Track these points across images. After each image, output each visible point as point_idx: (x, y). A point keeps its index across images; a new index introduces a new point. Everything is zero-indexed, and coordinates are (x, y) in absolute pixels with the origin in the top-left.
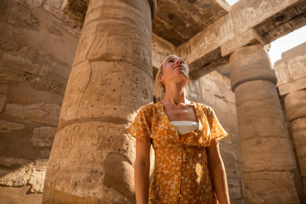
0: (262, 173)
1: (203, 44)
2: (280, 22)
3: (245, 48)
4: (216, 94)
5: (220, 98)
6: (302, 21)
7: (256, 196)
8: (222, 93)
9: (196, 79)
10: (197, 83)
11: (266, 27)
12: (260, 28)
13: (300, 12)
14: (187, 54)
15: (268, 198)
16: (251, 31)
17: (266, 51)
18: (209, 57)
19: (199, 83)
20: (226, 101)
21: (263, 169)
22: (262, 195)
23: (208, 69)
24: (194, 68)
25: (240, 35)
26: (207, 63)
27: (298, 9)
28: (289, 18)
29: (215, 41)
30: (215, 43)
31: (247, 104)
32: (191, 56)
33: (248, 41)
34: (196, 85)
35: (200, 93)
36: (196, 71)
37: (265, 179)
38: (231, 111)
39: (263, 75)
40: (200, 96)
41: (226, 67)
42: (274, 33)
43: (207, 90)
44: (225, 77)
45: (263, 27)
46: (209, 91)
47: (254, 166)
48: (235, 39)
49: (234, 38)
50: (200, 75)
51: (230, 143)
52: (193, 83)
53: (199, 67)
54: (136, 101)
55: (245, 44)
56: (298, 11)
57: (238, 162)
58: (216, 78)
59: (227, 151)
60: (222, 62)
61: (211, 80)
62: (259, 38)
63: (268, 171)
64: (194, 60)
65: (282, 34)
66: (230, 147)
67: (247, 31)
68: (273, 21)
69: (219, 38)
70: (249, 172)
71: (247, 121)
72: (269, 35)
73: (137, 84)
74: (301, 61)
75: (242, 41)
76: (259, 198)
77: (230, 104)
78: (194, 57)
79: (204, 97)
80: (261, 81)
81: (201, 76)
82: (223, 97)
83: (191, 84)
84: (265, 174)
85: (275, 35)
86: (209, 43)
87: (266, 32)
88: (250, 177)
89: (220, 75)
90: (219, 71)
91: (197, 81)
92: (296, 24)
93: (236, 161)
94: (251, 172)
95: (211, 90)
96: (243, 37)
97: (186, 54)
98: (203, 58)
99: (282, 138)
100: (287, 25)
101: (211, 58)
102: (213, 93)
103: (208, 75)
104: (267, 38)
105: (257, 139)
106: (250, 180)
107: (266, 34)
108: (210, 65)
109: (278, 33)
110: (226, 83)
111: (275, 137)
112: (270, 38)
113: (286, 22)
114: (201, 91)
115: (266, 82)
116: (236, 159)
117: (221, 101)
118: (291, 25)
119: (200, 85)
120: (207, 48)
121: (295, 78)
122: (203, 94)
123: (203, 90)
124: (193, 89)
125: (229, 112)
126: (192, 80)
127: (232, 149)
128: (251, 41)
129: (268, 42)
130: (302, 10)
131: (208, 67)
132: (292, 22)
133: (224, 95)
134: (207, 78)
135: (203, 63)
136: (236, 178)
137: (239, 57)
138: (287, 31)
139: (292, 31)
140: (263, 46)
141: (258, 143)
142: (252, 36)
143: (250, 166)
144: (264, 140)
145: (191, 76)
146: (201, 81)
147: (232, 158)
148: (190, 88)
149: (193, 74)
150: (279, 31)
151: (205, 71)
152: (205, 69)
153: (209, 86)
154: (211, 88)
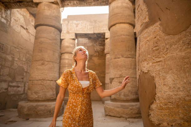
0: (40, 81)
3: (50, 4)
4: (22, 25)
5: (24, 29)
6: (82, 4)
7: (33, 93)
8: (27, 26)
9: (9, 9)
10: (9, 12)
15: (40, 95)
17: (61, 12)
19: (11, 13)
20: (28, 32)
21: (41, 79)
22: (37, 93)
23: (20, 5)
31: (42, 39)
34: (7, 14)
35: (9, 20)
36: (10, 2)
37: (41, 84)
38: (30, 40)
39: (56, 25)
40: (9, 22)
41: (34, 10)
43: (15, 20)
44: (31, 16)
46: (17, 21)
47: (37, 77)
50: (13, 7)
51: (24, 60)
52: (5, 10)
55: (50, 1)
57: (26, 72)
58: (25, 14)
59: (21, 65)
60: (32, 5)
61: (21, 14)
62: (59, 2)
63: (44, 80)
65: (71, 6)
66: (24, 62)
70: (32, 80)
71: (39, 50)
72: (65, 2)
74: (75, 24)
76: (35, 95)
77: (30, 35)
79: (11, 25)
80: (53, 29)
81: (13, 9)
82: (27, 29)
83: (3, 11)
84: (42, 82)
85: (68, 4)
88: (33, 83)
89: (28, 13)
90: (28, 10)
91: (9, 10)
92: (80, 4)
93: (25, 72)
94: (34, 80)
95: (19, 21)
99: (56, 63)
100: (75, 2)
102: (20, 24)
103: (18, 10)
104: (64, 4)
105: (42, 62)
106: (32, 84)
107: (63, 1)
108: (23, 3)
109: (70, 4)
110: (31, 20)
111: (52, 62)
112: (65, 4)
113: (75, 0)
114: (11, 19)
115: (56, 30)
116: (26, 70)
117: (25, 31)
118: (77, 3)
119: (10, 14)
121: (70, 32)
122: (12, 22)
123: (12, 19)
124: (4, 16)
125: (29, 40)
126: (5, 8)
127: (24, 64)
128: (54, 1)
129: (63, 6)
131: (21, 4)
133: (27, 28)
134: (18, 11)
136: (23, 82)
137: (44, 8)
138: (74, 5)
139: (76, 7)
140: (60, 8)
141: (43, 64)
143: (35, 77)
144: (46, 63)
145: (5, 5)
146: (12, 11)
147: (23, 69)
148: (2, 14)
149: (7, 3)
150: (70, 3)
151: (17, 6)
152: (18, 4)
153: (18, 18)
154: (19, 19)
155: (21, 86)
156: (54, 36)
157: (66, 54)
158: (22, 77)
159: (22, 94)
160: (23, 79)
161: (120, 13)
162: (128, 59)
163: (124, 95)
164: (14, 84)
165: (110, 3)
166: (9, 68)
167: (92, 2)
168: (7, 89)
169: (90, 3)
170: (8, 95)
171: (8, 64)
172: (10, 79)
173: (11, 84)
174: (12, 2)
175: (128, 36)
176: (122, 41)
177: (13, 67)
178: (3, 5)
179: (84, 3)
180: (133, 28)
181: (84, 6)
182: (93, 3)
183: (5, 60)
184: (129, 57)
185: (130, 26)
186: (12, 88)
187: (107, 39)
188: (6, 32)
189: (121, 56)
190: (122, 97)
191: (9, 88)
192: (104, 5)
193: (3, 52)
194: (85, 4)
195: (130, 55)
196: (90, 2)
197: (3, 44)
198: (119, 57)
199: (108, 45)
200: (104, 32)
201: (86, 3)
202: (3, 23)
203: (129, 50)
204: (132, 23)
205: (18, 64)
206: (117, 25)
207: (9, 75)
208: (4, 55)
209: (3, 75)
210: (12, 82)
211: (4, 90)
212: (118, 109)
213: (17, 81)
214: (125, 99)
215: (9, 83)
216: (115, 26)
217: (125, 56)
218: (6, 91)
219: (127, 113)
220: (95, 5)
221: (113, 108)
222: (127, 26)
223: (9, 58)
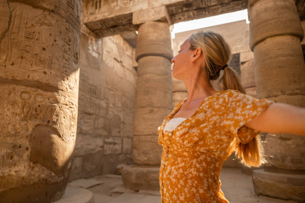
0: (149, 137)
1: (115, 4)
2: (187, 9)
3: (155, 23)
4: (115, 57)
5: (118, 62)
6: (202, 14)
7: (141, 154)
8: (121, 57)
9: (100, 38)
10: (100, 42)
11: (175, 9)
12: (171, 9)
13: (204, 6)
14: (96, 8)
15: (151, 156)
16: (163, 8)
17: (170, 31)
18: (119, 20)
19: (102, 42)
20: (123, 66)
21: (151, 133)
22: (147, 154)
23: (114, 31)
24: (101, 26)
25: (153, 8)
26: (115, 24)
27: (204, 3)
28: (194, 8)
29: (128, 6)
30: (128, 7)
31: (148, 76)
32: (100, 12)
33: (159, 17)
34: (98, 44)
35: (101, 53)
36: (102, 29)
37: (152, 142)
39: (165, 53)
40: (100, 56)
41: (130, 35)
42: (179, 16)
43: (108, 52)
44: (126, 42)
45: (173, 7)
46: (110, 53)
47: (144, 130)
48: (148, 11)
49: (147, 9)
50: (105, 34)
51: (120, 106)
52: (96, 41)
53: (106, 26)
54: (68, 66)
55: (156, 20)
56: (202, 4)
58: (118, 42)
59: (117, 113)
60: (129, 28)
61: (114, 43)
62: (168, 18)
63: (154, 135)
64: (104, 18)
65: (185, 20)
66: (119, 109)
67: (160, 7)
68: (182, 6)
69: (133, 4)
70: (139, 135)
71: (145, 91)
72: (175, 17)
73: (69, 45)
75: (153, 15)
76: (144, 157)
77: (125, 69)
78: (103, 14)
79: (104, 59)
80: (162, 58)
81: (105, 36)
82: (121, 62)
83: (94, 42)
84: (152, 138)
85: (180, 19)
86: (122, 5)
87: (174, 13)
88: (139, 139)
89: (122, 39)
90: (121, 35)
91: (100, 40)
92: (198, 15)
93: (122, 122)
94: (141, 135)
96: (156, 11)
97: (94, 7)
98: (112, 19)
99: (169, 109)
100: (191, 14)
101: (120, 21)
102: (113, 57)
103: (111, 37)
104: (173, 18)
105: (150, 108)
106: (139, 141)
107: (173, 15)
108: (117, 28)
109: (182, 18)
110: (125, 48)
111: (164, 108)
112: (175, 20)
113: (191, 11)
114: (102, 51)
115: (167, 60)
117: (119, 65)
118: (193, 14)
119: (102, 45)
120: (119, 10)
122: (104, 55)
123: (105, 52)
125: (124, 77)
126: (96, 38)
127: (121, 111)
128: (162, 18)
129: (173, 23)
130: (205, 5)
131: (115, 29)
132: (195, 12)
133: (122, 60)
134: (110, 39)
135: (111, 23)
136: (120, 137)
137: (148, 30)
138: (190, 18)
139: (192, 19)
140: (169, 26)
141: (151, 111)
142: (163, 14)
143: (141, 130)
144: (156, 110)
145: (95, 33)
146: (104, 41)
147: (120, 119)
148: (93, 46)
149: (98, 31)
150: (183, 16)
151: (110, 32)
152: (112, 30)
153: (110, 48)
154: (112, 50)
155: (118, 143)
156: (164, 68)
157: (176, 93)
158: (118, 130)
159: (120, 154)
160: (119, 132)
161: (273, 19)
162: (295, 96)
163: (293, 161)
164: (110, 140)
165: (252, 5)
166: (104, 117)
167: (218, 8)
168: (102, 147)
169: (215, 11)
170: (104, 155)
171: (102, 112)
172: (105, 133)
173: (107, 140)
174: (105, 28)
175: (292, 56)
176: (279, 67)
177: (107, 116)
178: (92, 33)
179: (206, 11)
180: (299, 40)
181: (205, 16)
182: (220, 10)
183: (99, 107)
184: (297, 94)
185: (293, 39)
186: (108, 145)
187: (243, 63)
188: (99, 69)
189: (280, 93)
190: (288, 164)
191: (105, 145)
192: (240, 9)
193: (97, 96)
194: (207, 13)
195: (297, 89)
196: (215, 9)
197: (96, 87)
198: (275, 93)
199: (246, 74)
200: (238, 52)
201: (209, 12)
202: (94, 58)
203: (295, 82)
204: (298, 32)
205: (113, 112)
206: (269, 41)
207: (104, 128)
208: (97, 101)
209: (97, 128)
210: (108, 137)
211: (100, 149)
212: (282, 186)
213: (113, 135)
214: (293, 168)
215: (104, 139)
216: (264, 41)
217: (287, 92)
218: (102, 149)
219: (301, 194)
220: (222, 12)
221: (273, 182)
222: (287, 39)
223: (103, 104)
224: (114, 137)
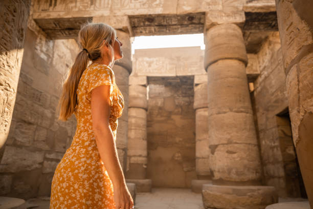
1: (73, 5)
2: (149, 23)
4: (68, 64)
6: (163, 31)
9: (51, 39)
10: (51, 44)
11: (138, 21)
12: (133, 20)
13: (165, 23)
14: (50, 5)
16: (126, 18)
17: (131, 43)
18: (76, 22)
19: (54, 45)
23: (70, 34)
24: (54, 26)
25: (115, 16)
26: (72, 27)
27: (165, 20)
28: (156, 24)
29: (88, 9)
30: (88, 11)
32: (54, 10)
33: (121, 26)
34: (49, 46)
35: (51, 56)
36: (55, 30)
39: (125, 63)
40: (50, 60)
42: (141, 30)
43: (59, 56)
45: (136, 20)
46: (62, 58)
48: (109, 18)
49: (109, 16)
50: (58, 36)
52: (46, 41)
53: (60, 27)
55: (117, 28)
56: (164, 21)
58: (72, 48)
59: (63, 126)
61: (67, 47)
62: (129, 28)
64: (59, 17)
65: (146, 34)
67: (123, 16)
68: (145, 19)
69: (94, 8)
72: (137, 29)
73: (14, 16)
74: (147, 62)
75: (115, 23)
78: (58, 13)
79: (54, 63)
81: (58, 39)
83: (44, 42)
85: (141, 32)
86: (81, 7)
87: (136, 25)
89: (77, 45)
91: (51, 41)
92: (158, 31)
93: (69, 137)
95: (64, 57)
96: (117, 20)
97: (48, 4)
98: (68, 20)
100: (153, 29)
101: (78, 23)
102: (65, 62)
103: (64, 41)
104: (135, 31)
107: (136, 27)
108: (74, 31)
109: (144, 32)
112: (136, 32)
113: (153, 26)
114: (53, 54)
115: (125, 70)
116: (69, 135)
118: (155, 30)
119: (53, 47)
120: (78, 12)
121: (139, 74)
122: (54, 59)
123: (56, 55)
124: (44, 49)
126: (47, 38)
127: (68, 124)
128: (123, 27)
129: (134, 35)
130: (167, 22)
131: (71, 32)
132: (157, 28)
134: (63, 43)
135: (67, 25)
138: (151, 33)
139: (153, 35)
140: (130, 37)
142: (125, 23)
145: (46, 33)
146: (56, 43)
147: (66, 132)
148: (42, 46)
149: (49, 31)
150: (145, 30)
151: (64, 35)
152: (67, 32)
153: (63, 53)
154: (65, 55)
156: (122, 79)
157: (132, 109)
158: (64, 145)
160: (64, 147)
161: (225, 44)
162: (240, 114)
163: (237, 173)
164: (52, 156)
165: (207, 30)
166: (47, 129)
167: (178, 28)
168: (41, 164)
169: (175, 30)
170: (43, 174)
171: (46, 123)
172: (47, 147)
173: (48, 156)
174: (59, 28)
175: (238, 78)
176: (229, 86)
177: (51, 128)
178: (43, 32)
179: (166, 30)
180: (244, 66)
181: (166, 34)
182: (179, 30)
183: (43, 116)
184: (242, 112)
185: (240, 64)
186: (49, 162)
187: (197, 85)
188: (46, 73)
189: (228, 110)
190: (234, 176)
191: (45, 162)
192: (197, 33)
193: (41, 104)
194: (168, 31)
195: (242, 107)
196: (176, 29)
197: (41, 92)
198: (224, 110)
199: (199, 95)
200: (193, 74)
201: (169, 30)
202: (42, 60)
203: (240, 101)
204: (244, 58)
205: (59, 124)
206: (220, 62)
207: (46, 141)
208: (41, 109)
209: (37, 141)
210: (50, 152)
211: (37, 166)
212: (228, 197)
213: (57, 150)
214: (237, 180)
215: (45, 154)
216: (216, 63)
217: (234, 110)
218: (41, 166)
219: (243, 204)
220: (182, 33)
221: (221, 194)
222: (235, 63)
223: (48, 113)
224: (58, 152)
